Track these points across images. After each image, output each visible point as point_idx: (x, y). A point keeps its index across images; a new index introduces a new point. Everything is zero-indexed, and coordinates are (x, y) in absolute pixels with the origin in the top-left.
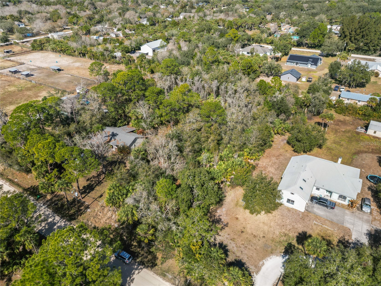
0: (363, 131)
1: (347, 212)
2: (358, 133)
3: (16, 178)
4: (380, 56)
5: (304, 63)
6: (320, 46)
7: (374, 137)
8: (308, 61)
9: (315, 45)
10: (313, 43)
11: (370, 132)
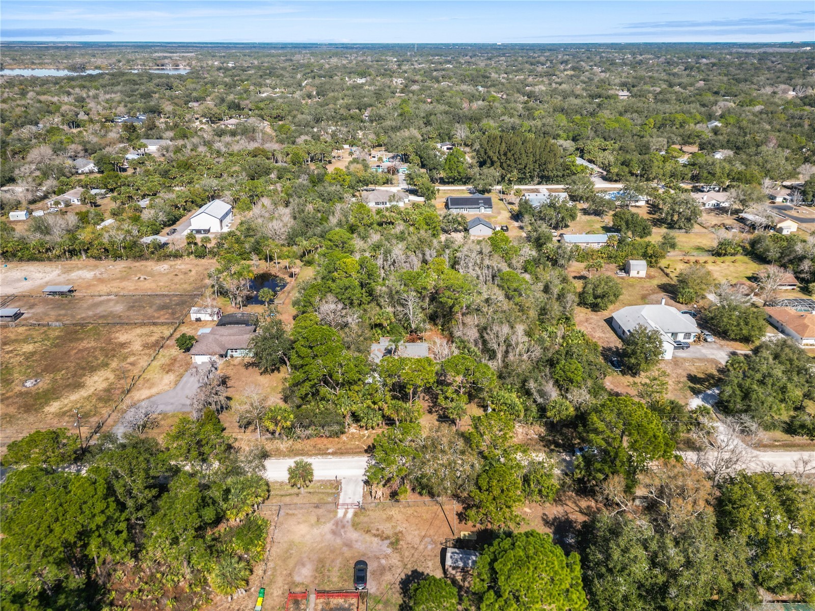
0: (624, 275)
1: (698, 347)
2: (623, 278)
3: (328, 449)
4: (539, 183)
5: (474, 206)
6: (461, 180)
7: (639, 278)
8: (478, 204)
9: (454, 179)
10: (450, 177)
11: (633, 273)
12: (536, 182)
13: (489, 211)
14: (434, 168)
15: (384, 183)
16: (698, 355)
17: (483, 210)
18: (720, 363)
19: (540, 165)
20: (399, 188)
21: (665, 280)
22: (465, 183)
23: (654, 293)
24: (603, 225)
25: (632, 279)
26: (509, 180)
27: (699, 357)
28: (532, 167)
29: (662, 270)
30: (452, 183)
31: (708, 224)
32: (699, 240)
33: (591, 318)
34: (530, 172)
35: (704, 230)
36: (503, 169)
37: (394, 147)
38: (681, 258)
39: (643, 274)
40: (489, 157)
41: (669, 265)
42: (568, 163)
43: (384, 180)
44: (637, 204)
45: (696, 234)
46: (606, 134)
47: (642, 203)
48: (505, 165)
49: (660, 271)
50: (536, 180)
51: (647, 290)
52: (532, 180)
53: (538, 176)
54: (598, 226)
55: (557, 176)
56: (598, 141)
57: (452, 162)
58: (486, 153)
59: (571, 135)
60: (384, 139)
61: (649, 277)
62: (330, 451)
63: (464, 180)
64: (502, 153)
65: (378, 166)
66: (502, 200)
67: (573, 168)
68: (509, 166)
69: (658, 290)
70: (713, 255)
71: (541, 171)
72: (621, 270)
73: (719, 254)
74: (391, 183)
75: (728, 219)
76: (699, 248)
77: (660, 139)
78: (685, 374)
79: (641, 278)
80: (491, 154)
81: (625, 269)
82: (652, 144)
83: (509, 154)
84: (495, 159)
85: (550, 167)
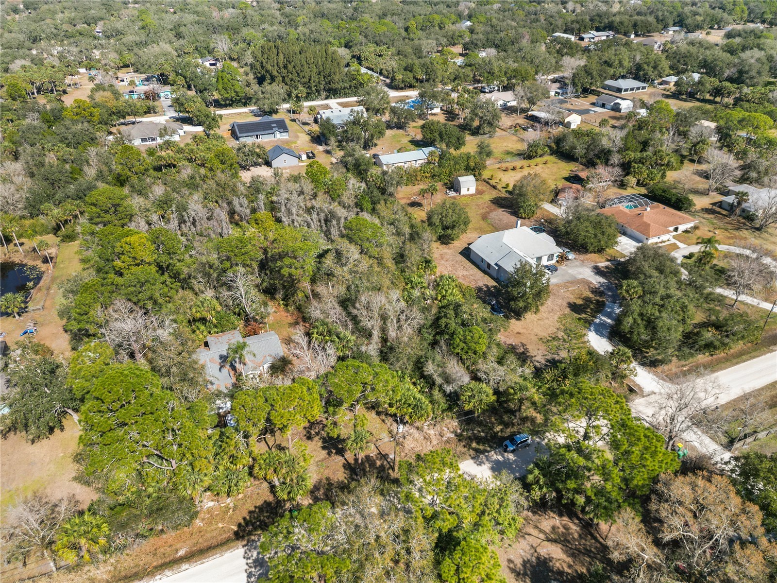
1: (563, 267)
3: (177, 551)
4: (327, 98)
5: (267, 132)
6: (240, 101)
7: (469, 195)
8: (271, 128)
9: (231, 100)
10: (227, 99)
11: (464, 191)
12: (324, 96)
13: (285, 136)
14: (205, 89)
15: (146, 113)
16: (567, 278)
17: (278, 135)
18: (591, 283)
19: (325, 77)
20: (167, 118)
21: (494, 194)
22: (245, 105)
23: (491, 211)
24: (410, 138)
25: (463, 198)
26: (297, 97)
27: (570, 279)
28: (317, 80)
29: (487, 183)
30: (230, 105)
31: (505, 126)
32: (505, 144)
33: (446, 253)
34: (316, 86)
35: (504, 133)
36: (286, 84)
37: (146, 67)
38: (499, 165)
39: (473, 190)
40: (267, 71)
41: (492, 176)
42: (353, 73)
43: (145, 109)
44: (433, 112)
45: (500, 138)
46: (377, 39)
47: (437, 110)
48: (287, 80)
49: (485, 183)
50: (324, 94)
51: (483, 208)
52: (319, 94)
53: (324, 89)
54: (405, 140)
55: (345, 88)
56: (372, 47)
57: (226, 80)
58: (262, 67)
59: (343, 41)
60: (130, 57)
61: (479, 192)
62: (181, 553)
63: (244, 101)
64: (281, 65)
65: (132, 92)
66: (294, 120)
67: (360, 78)
68: (292, 80)
69: (493, 206)
70: (524, 159)
71: (326, 83)
72: (450, 189)
73: (530, 157)
74: (155, 112)
75: (520, 118)
76: (508, 153)
77: (430, 41)
78: (565, 304)
79: (472, 195)
80: (269, 68)
81: (454, 186)
82: (423, 47)
83: (290, 67)
84: (275, 73)
85: (336, 78)
